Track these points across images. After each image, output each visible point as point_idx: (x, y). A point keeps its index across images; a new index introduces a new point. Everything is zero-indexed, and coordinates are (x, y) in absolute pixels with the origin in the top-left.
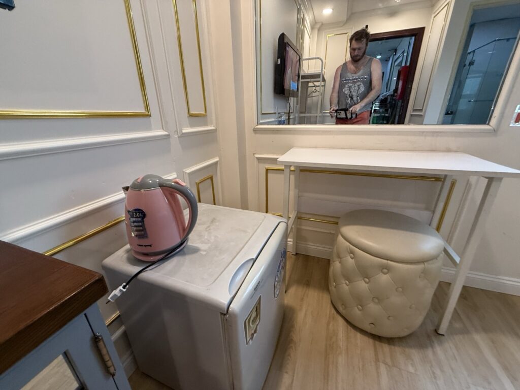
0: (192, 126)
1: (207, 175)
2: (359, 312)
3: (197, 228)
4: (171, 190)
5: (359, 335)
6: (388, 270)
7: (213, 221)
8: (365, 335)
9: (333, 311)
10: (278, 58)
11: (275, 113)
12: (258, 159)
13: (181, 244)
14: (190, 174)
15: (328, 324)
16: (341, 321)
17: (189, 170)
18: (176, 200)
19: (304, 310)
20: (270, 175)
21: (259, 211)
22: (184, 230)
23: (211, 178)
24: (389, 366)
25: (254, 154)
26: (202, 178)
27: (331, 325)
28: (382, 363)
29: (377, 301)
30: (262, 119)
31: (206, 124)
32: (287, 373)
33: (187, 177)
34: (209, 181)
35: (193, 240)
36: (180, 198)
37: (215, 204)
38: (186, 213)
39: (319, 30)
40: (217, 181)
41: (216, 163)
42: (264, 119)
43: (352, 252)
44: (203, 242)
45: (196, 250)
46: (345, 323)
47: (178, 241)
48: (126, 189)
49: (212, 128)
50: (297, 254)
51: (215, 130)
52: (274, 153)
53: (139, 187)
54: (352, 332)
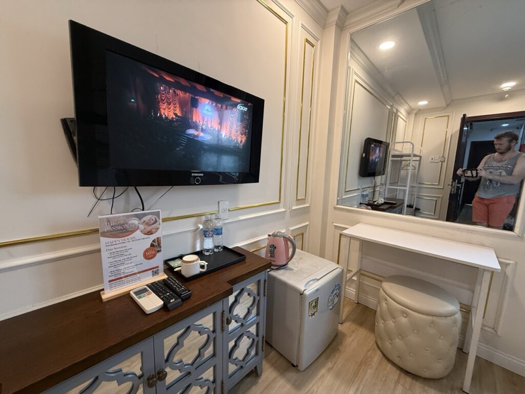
0: (297, 205)
1: (300, 232)
2: (389, 346)
3: (293, 260)
4: (287, 239)
5: (389, 365)
6: (407, 315)
7: (301, 259)
8: (394, 367)
9: (375, 346)
10: (364, 153)
11: (359, 189)
12: (335, 226)
13: (286, 265)
14: (292, 231)
15: (368, 351)
16: (379, 353)
17: (292, 229)
18: (287, 243)
19: (352, 338)
20: (342, 238)
21: (332, 261)
22: (288, 258)
23: (303, 234)
24: (406, 388)
25: (333, 223)
26: (297, 234)
27: (370, 352)
28: (401, 385)
29: (400, 337)
30: (345, 195)
31: (305, 204)
32: (331, 362)
33: (290, 232)
34: (301, 235)
35: (290, 265)
36: (289, 243)
37: (302, 250)
38: (291, 250)
39: (416, 114)
40: (306, 236)
41: (307, 226)
42: (347, 195)
43: (386, 300)
44: (295, 267)
45: (292, 269)
46: (381, 355)
47: (285, 263)
48: (269, 235)
49: (308, 205)
50: (358, 303)
51: (309, 207)
52: (346, 224)
53: (275, 235)
54: (385, 362)
